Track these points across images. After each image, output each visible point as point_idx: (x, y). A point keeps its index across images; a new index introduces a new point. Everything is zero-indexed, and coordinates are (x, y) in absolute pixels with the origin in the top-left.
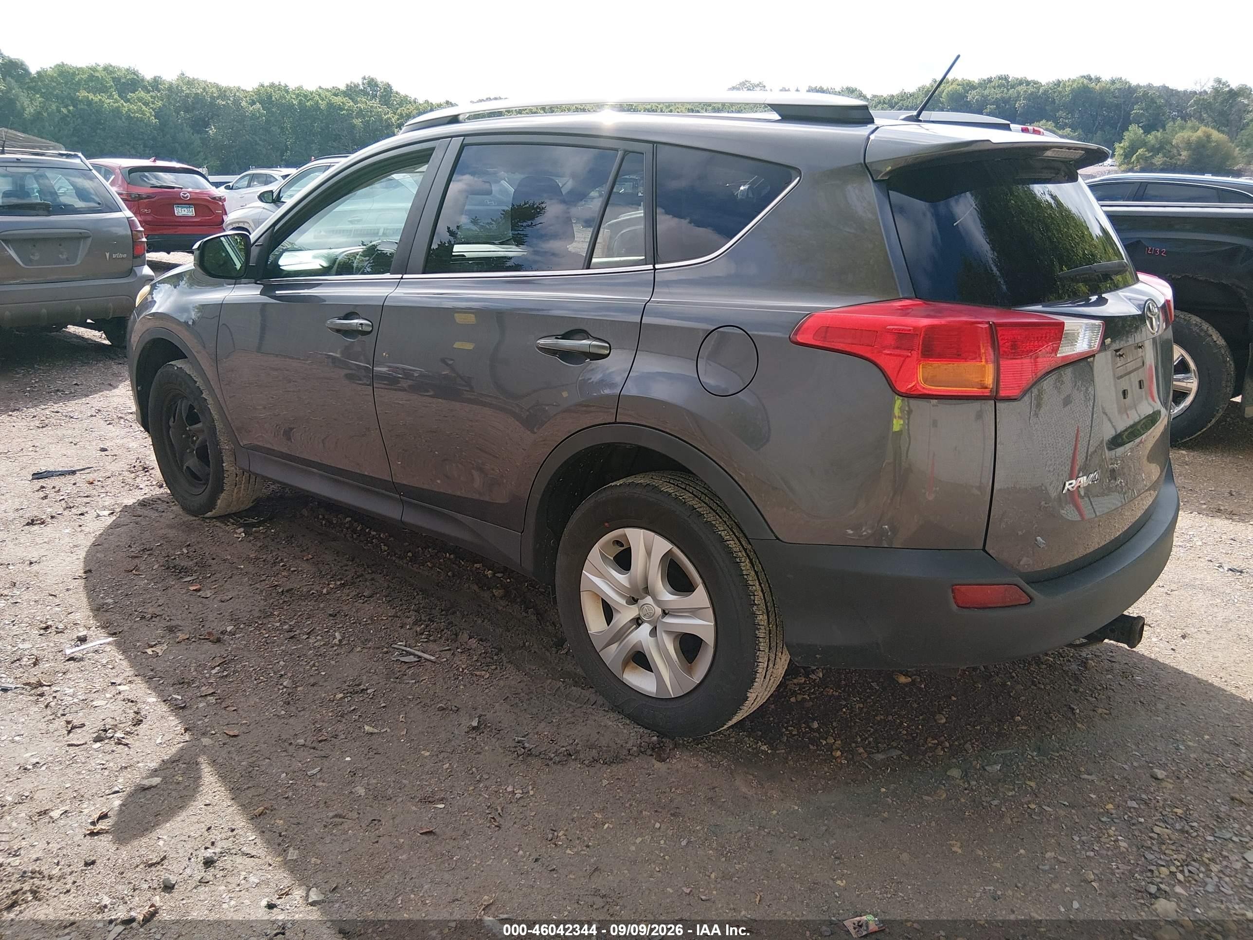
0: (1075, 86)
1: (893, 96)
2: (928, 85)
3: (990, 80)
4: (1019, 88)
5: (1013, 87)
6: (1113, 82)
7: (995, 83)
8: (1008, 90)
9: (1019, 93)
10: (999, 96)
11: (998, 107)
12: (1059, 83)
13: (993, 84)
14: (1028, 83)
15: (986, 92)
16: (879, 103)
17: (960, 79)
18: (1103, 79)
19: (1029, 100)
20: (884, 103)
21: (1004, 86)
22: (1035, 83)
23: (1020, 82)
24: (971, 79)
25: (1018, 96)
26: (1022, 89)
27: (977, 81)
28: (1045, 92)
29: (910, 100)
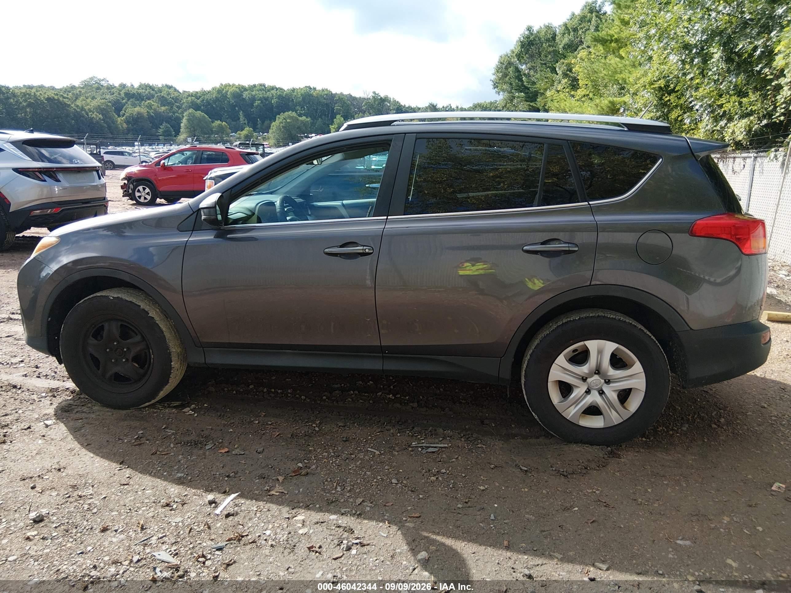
0: (303, 91)
1: (197, 92)
2: (218, 87)
3: (255, 86)
4: (272, 92)
5: (269, 91)
6: (323, 90)
7: (258, 88)
8: (266, 92)
9: (272, 94)
10: (261, 96)
11: (262, 102)
12: (293, 90)
13: (257, 88)
14: (277, 89)
15: (254, 93)
16: (189, 96)
17: (237, 84)
18: (317, 89)
19: (279, 99)
20: (192, 96)
21: (264, 90)
22: (281, 89)
23: (273, 88)
24: (244, 85)
25: (273, 96)
26: (274, 92)
27: (247, 86)
28: (286, 95)
29: (209, 95)
